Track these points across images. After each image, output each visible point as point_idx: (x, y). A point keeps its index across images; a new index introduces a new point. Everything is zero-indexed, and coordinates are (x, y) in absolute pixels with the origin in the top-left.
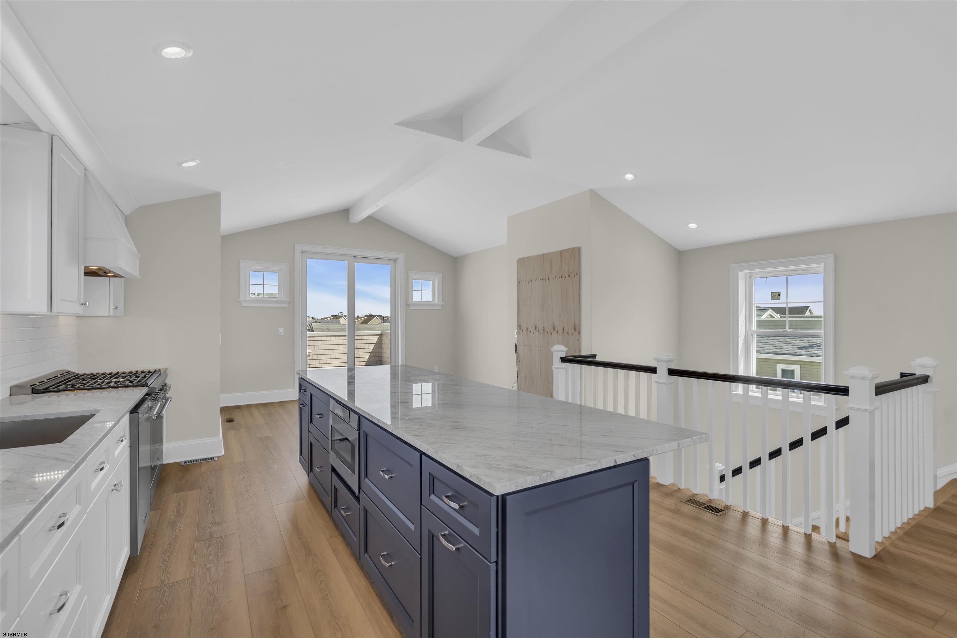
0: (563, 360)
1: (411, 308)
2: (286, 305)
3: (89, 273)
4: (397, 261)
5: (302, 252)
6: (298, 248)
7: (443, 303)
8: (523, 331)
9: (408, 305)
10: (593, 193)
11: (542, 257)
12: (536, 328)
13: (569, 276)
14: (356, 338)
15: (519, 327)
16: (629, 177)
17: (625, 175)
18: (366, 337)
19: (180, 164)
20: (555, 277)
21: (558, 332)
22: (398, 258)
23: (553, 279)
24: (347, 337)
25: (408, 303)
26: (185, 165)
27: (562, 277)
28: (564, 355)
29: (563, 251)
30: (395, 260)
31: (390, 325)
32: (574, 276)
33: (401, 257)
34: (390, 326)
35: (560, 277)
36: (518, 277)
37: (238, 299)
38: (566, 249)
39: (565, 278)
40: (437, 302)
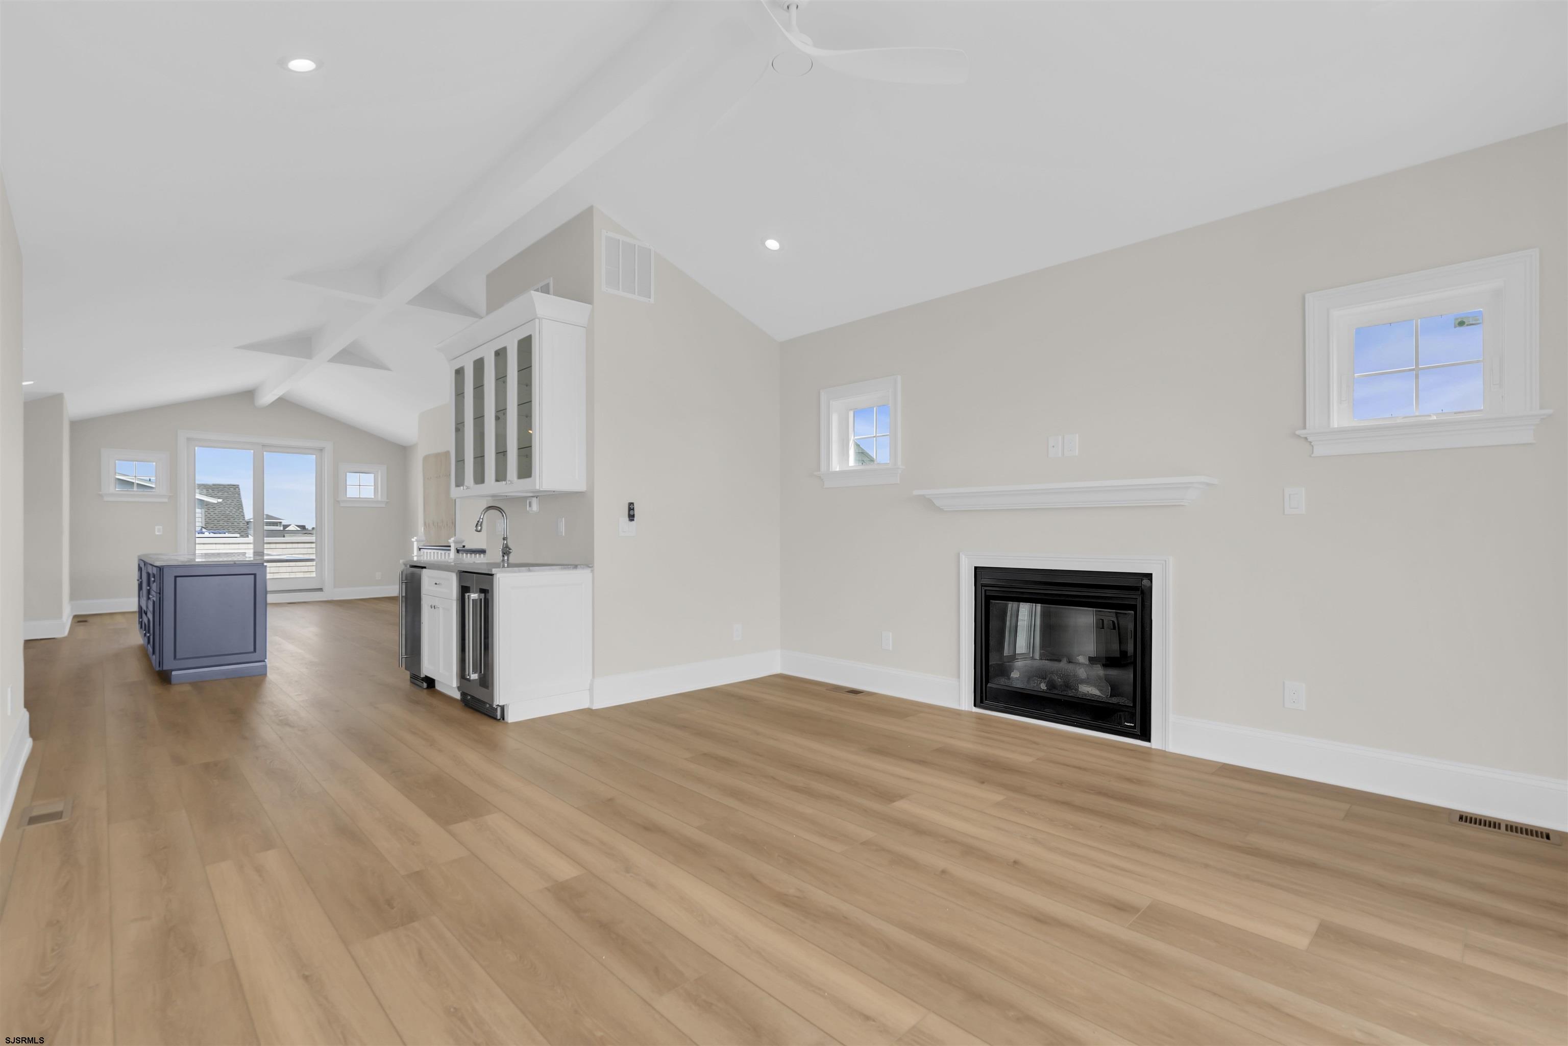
1: (343, 506)
5: (189, 439)
6: (184, 435)
7: (387, 500)
9: (338, 502)
14: (266, 546)
22: (324, 448)
25: (338, 500)
30: (322, 450)
33: (328, 446)
36: (424, 474)
40: (379, 498)
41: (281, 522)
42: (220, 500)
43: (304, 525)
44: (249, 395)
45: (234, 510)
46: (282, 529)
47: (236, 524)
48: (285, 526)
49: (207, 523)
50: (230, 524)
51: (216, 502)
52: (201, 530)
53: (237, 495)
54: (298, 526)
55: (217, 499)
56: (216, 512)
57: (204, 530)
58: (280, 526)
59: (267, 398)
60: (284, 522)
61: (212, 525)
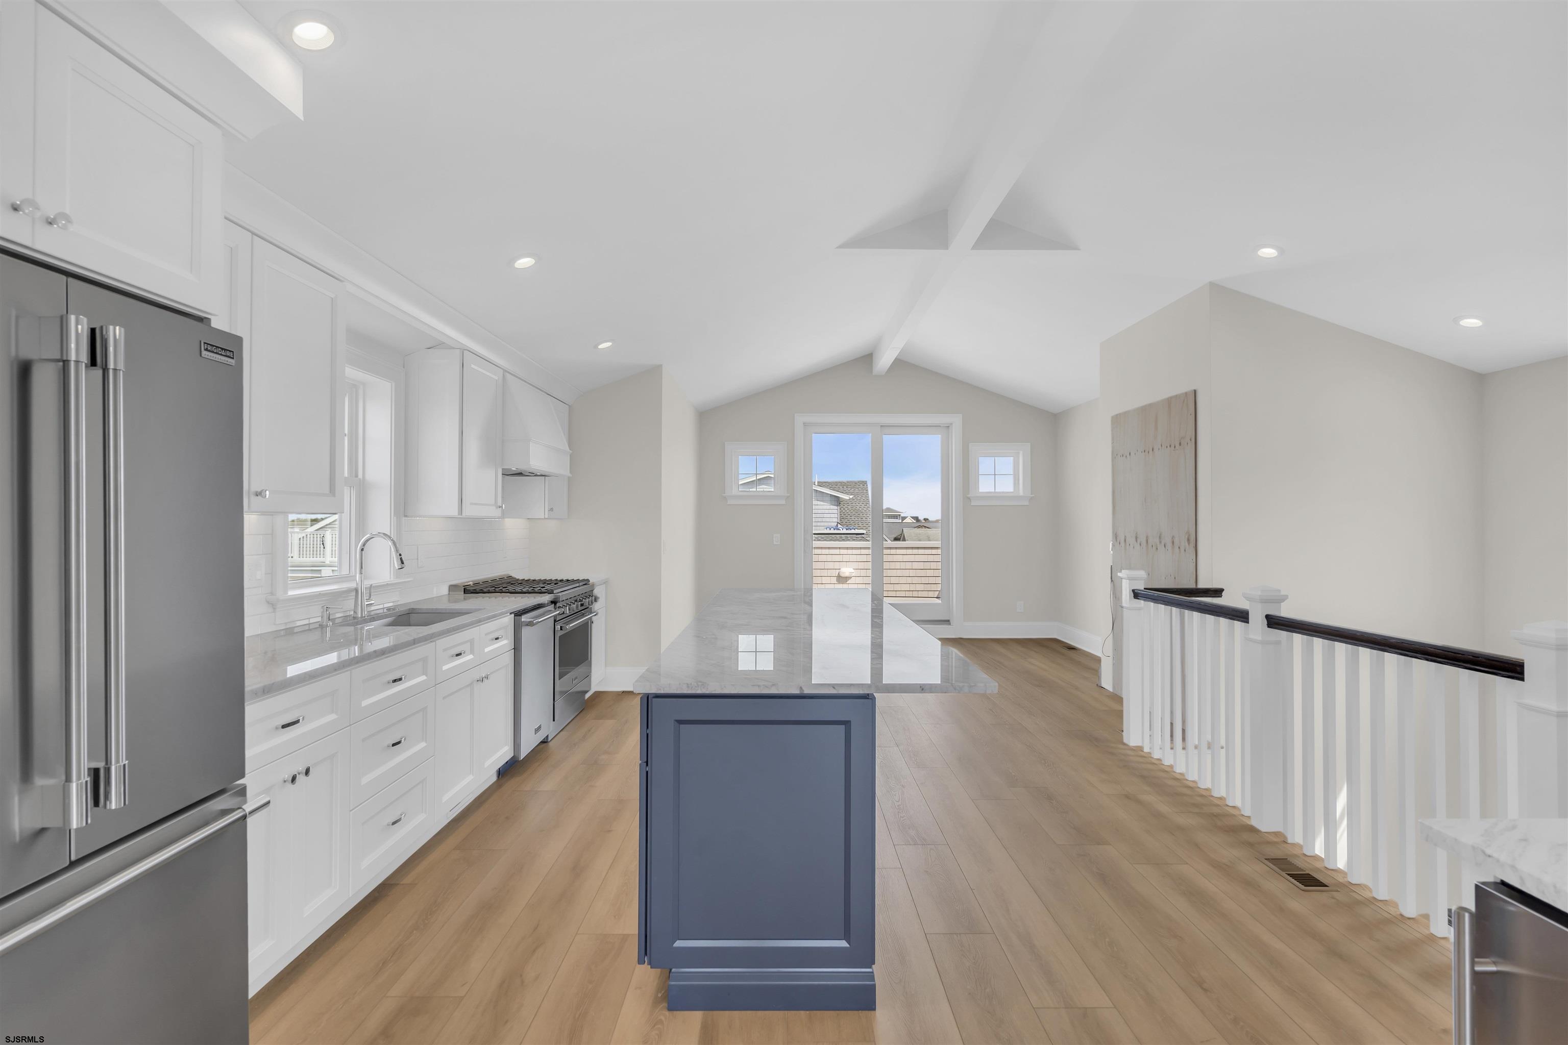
0: (1136, 595)
1: (973, 504)
2: (783, 502)
3: (507, 474)
4: (950, 427)
5: (805, 424)
6: (800, 419)
7: (1031, 494)
8: (1120, 543)
9: (969, 498)
10: (1216, 289)
11: (1144, 411)
12: (1136, 538)
13: (1180, 444)
14: (886, 552)
15: (1115, 536)
16: (1268, 252)
17: (1259, 250)
18: (908, 550)
19: (596, 347)
20: (1162, 446)
21: (1166, 547)
22: (951, 424)
23: (1159, 449)
24: (870, 550)
25: (969, 496)
26: (600, 347)
27: (1170, 446)
28: (1140, 586)
29: (1171, 398)
30: (949, 426)
31: (940, 531)
32: (1188, 444)
33: (956, 421)
34: (940, 534)
35: (1169, 447)
36: (1113, 447)
37: (723, 495)
38: (1176, 396)
39: (1175, 447)
40: (1021, 493)
41: (900, 515)
42: (851, 497)
43: (917, 516)
44: (866, 359)
45: (863, 505)
46: (901, 522)
47: (864, 519)
48: (904, 518)
49: (842, 518)
50: (860, 519)
51: (848, 498)
52: (837, 524)
53: (865, 491)
54: (912, 517)
55: (849, 496)
56: (849, 507)
57: (839, 526)
58: (900, 519)
59: (885, 360)
60: (902, 515)
61: (846, 520)
